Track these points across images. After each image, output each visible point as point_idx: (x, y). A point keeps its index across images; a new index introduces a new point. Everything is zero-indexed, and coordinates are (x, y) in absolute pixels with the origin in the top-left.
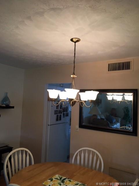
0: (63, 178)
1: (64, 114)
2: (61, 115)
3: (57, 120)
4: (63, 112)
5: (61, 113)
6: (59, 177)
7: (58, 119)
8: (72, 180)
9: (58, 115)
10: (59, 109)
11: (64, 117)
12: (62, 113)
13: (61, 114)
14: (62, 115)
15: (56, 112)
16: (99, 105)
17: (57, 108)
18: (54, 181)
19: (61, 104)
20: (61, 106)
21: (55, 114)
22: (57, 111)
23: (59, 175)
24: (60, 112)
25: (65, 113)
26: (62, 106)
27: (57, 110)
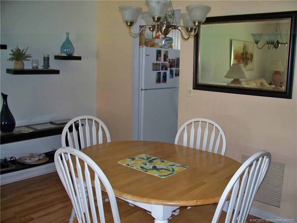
0: (152, 158)
1: (171, 72)
2: (165, 73)
3: (158, 81)
4: (170, 67)
5: (166, 69)
6: (146, 157)
7: (161, 79)
8: (166, 161)
9: (160, 72)
10: (162, 61)
11: (172, 77)
12: (169, 69)
13: (165, 71)
14: (168, 72)
15: (155, 67)
16: (247, 64)
17: (157, 60)
18: (137, 160)
19: (166, 53)
20: (166, 57)
21: (153, 70)
22: (157, 64)
23: (147, 155)
24: (164, 67)
25: (174, 69)
26: (168, 57)
27: (158, 62)
